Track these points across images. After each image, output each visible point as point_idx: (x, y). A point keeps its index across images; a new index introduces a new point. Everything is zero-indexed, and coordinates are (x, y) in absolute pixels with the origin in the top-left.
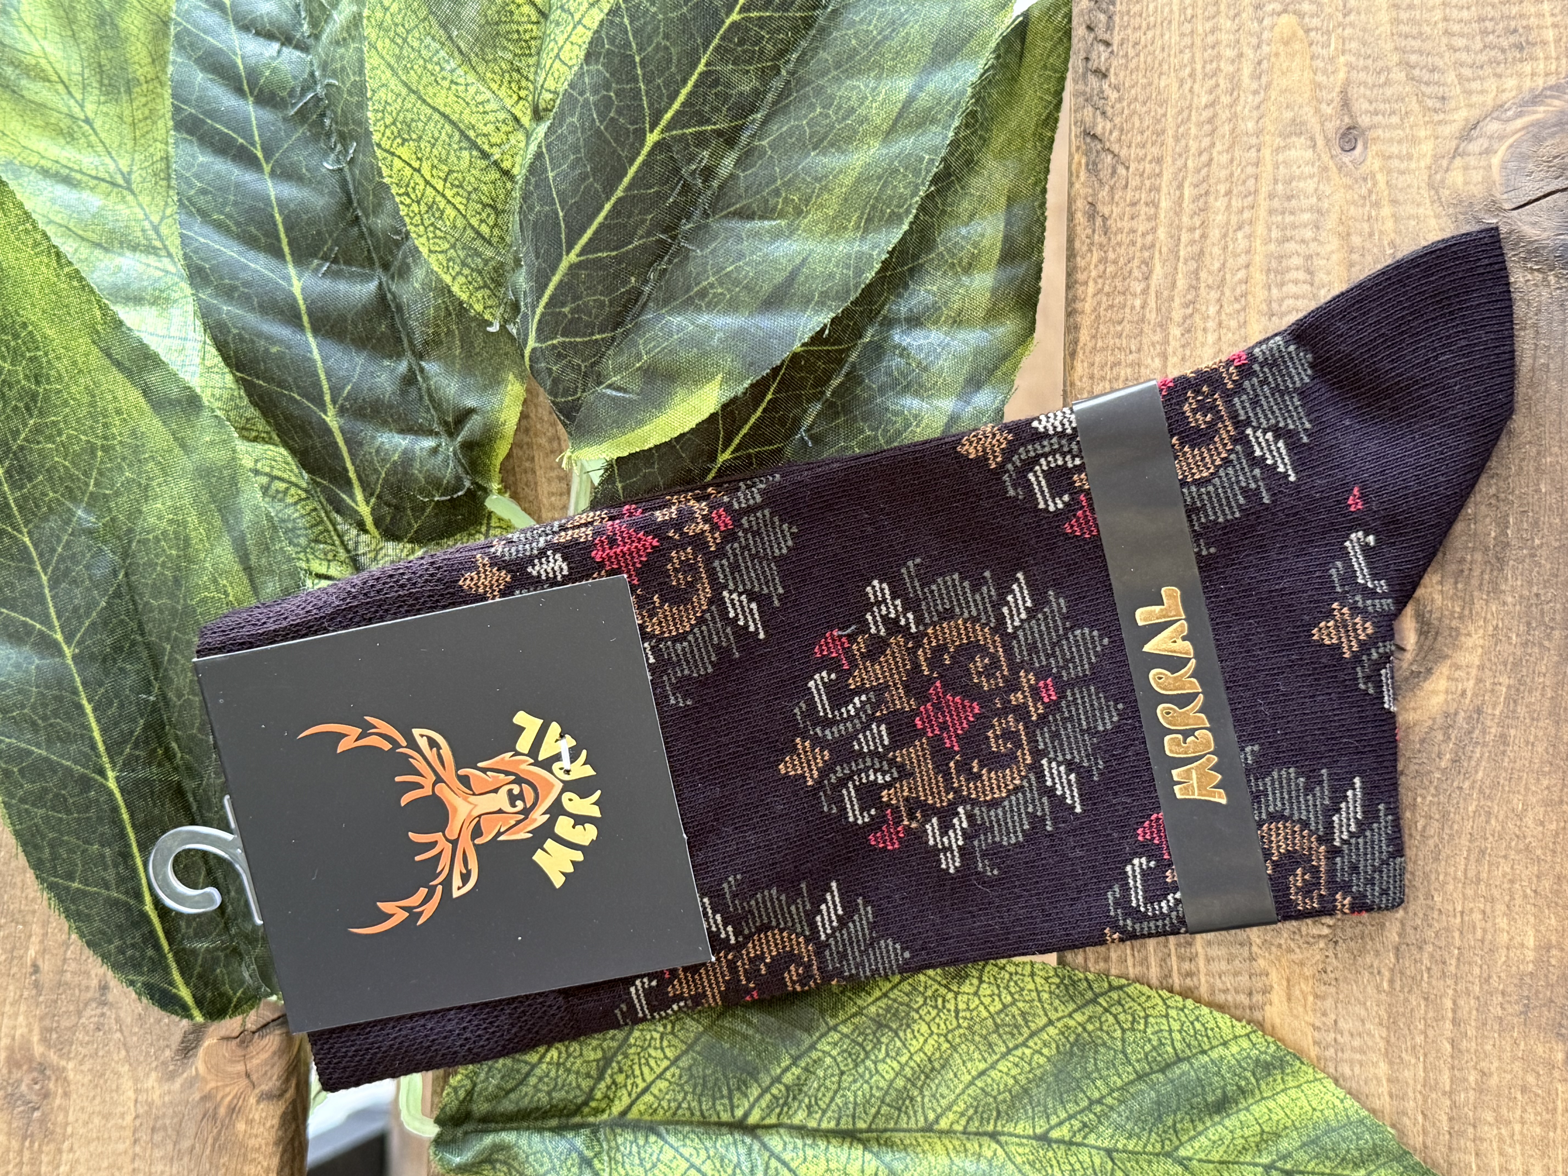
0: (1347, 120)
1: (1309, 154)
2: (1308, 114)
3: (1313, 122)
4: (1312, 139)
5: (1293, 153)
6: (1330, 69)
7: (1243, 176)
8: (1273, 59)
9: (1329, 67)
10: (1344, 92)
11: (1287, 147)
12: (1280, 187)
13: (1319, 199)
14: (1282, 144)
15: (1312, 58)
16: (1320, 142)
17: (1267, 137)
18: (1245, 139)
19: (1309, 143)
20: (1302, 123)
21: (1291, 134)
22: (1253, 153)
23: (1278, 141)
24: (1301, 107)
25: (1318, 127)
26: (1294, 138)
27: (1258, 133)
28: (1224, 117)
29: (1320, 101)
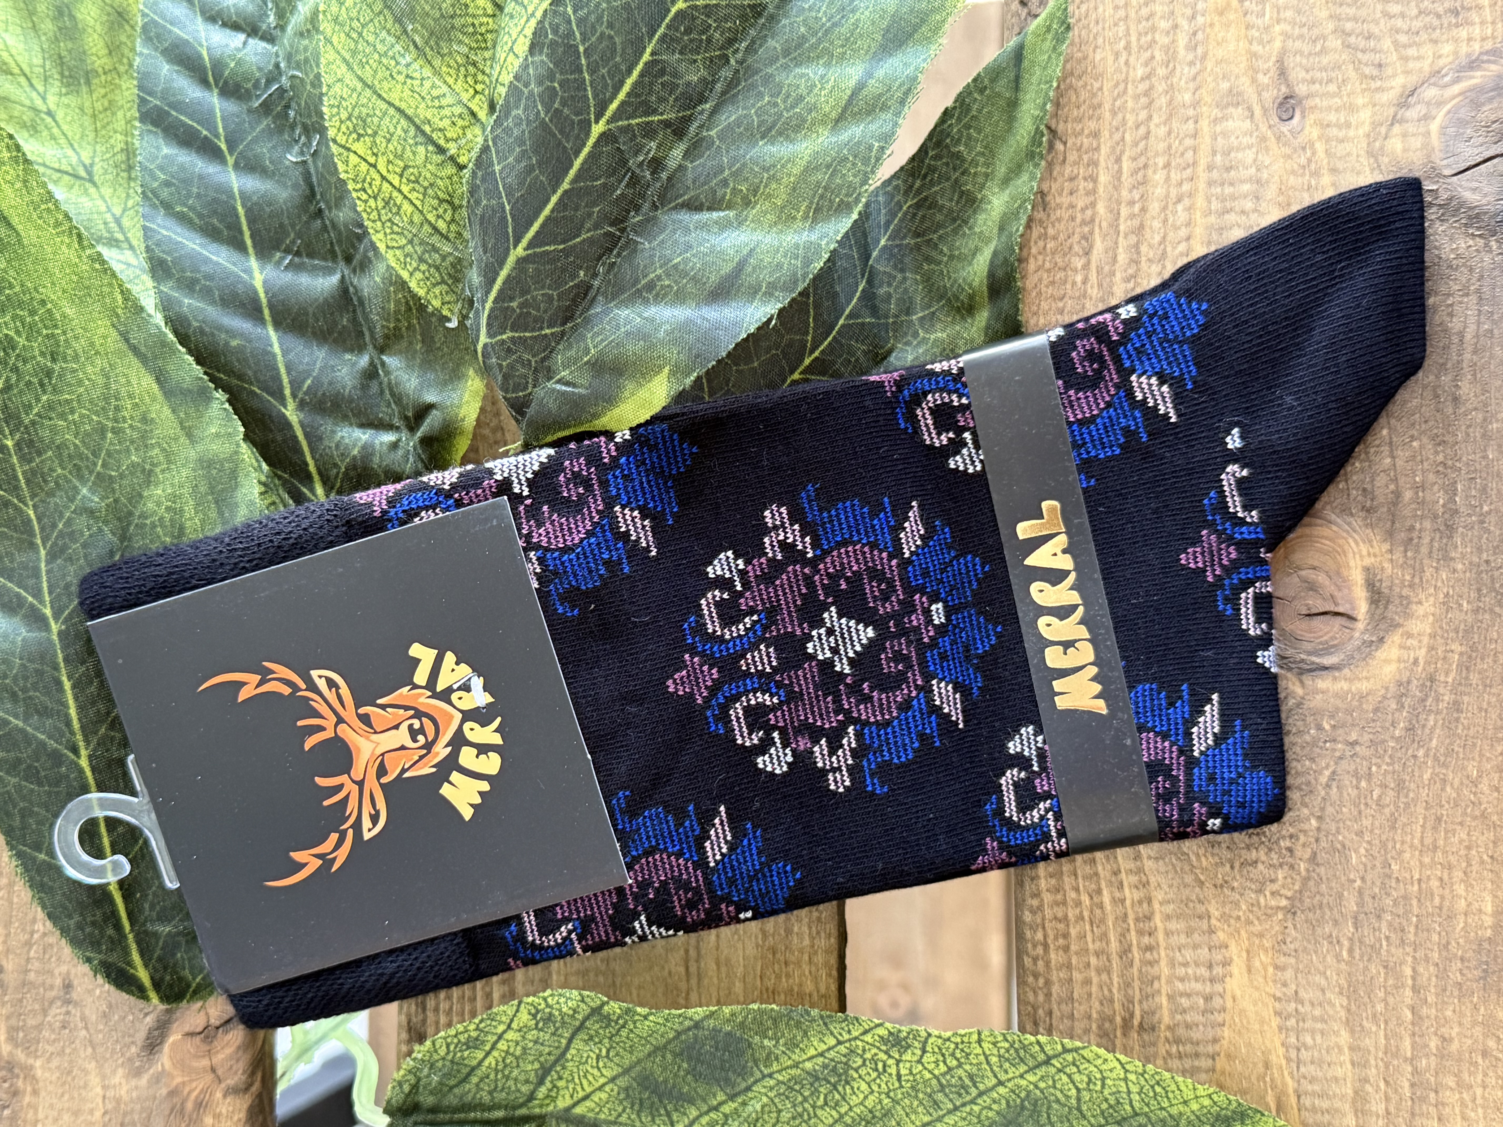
0: (1284, 89)
1: (1247, 124)
2: (1244, 84)
3: (1250, 92)
4: (1250, 109)
5: (1230, 124)
6: (1266, 38)
7: (1181, 149)
8: (1208, 30)
9: (1264, 36)
10: (1280, 61)
11: (1225, 118)
12: (1218, 158)
13: (1258, 170)
14: (1220, 115)
15: (1248, 27)
16: (1258, 111)
17: (1205, 109)
18: (1183, 111)
19: (1246, 113)
20: (1239, 94)
21: (1228, 105)
22: (1191, 125)
23: (1216, 112)
24: (1237, 77)
25: (1254, 98)
26: (1231, 110)
27: (1195, 104)
28: (1160, 89)
29: (1256, 71)
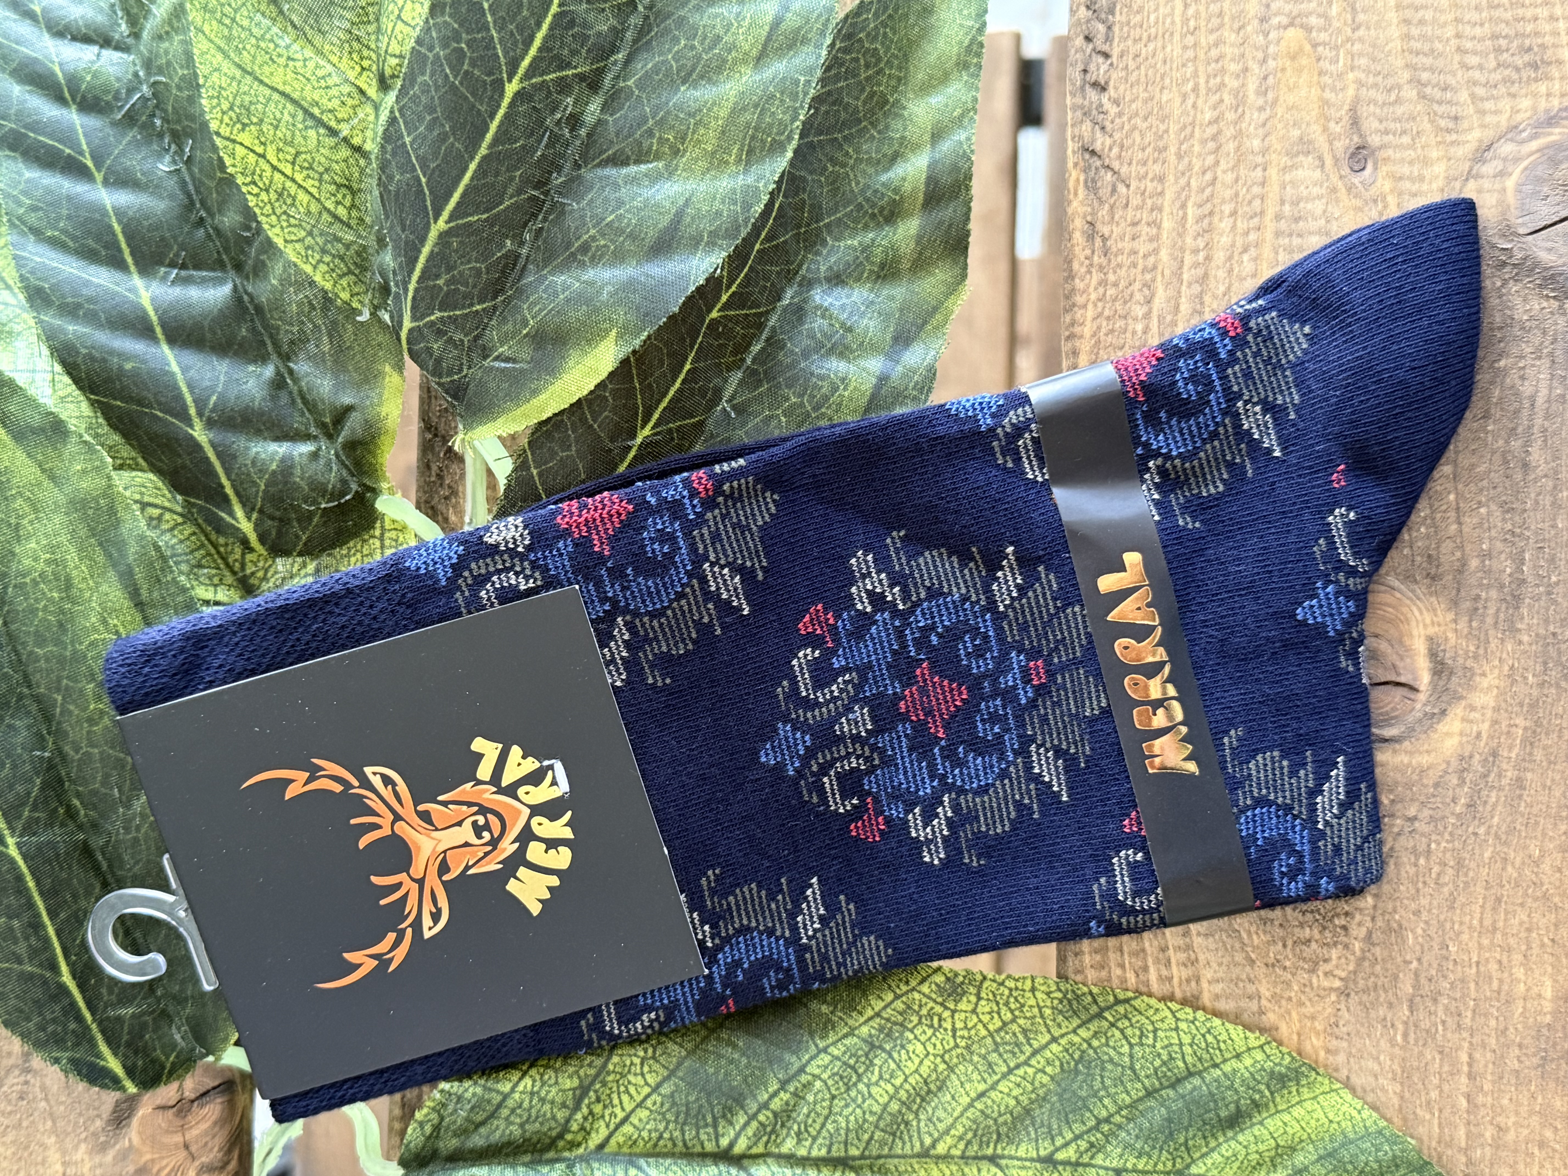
0: (1356, 139)
1: (1317, 174)
2: (1315, 132)
3: (1321, 141)
4: (1321, 158)
5: (1300, 173)
6: (1339, 85)
7: (1249, 196)
8: (1279, 75)
9: (1337, 83)
10: (1353, 110)
11: (1294, 167)
12: (1287, 208)
13: (1328, 221)
14: (1289, 163)
15: (1320, 73)
16: (1329, 161)
17: (1274, 156)
18: (1251, 157)
19: (1317, 163)
20: (1310, 142)
21: (1298, 153)
22: (1259, 172)
23: (1285, 160)
24: (1308, 124)
25: (1326, 146)
26: (1301, 158)
27: (1264, 152)
28: (1229, 134)
29: (1328, 119)
